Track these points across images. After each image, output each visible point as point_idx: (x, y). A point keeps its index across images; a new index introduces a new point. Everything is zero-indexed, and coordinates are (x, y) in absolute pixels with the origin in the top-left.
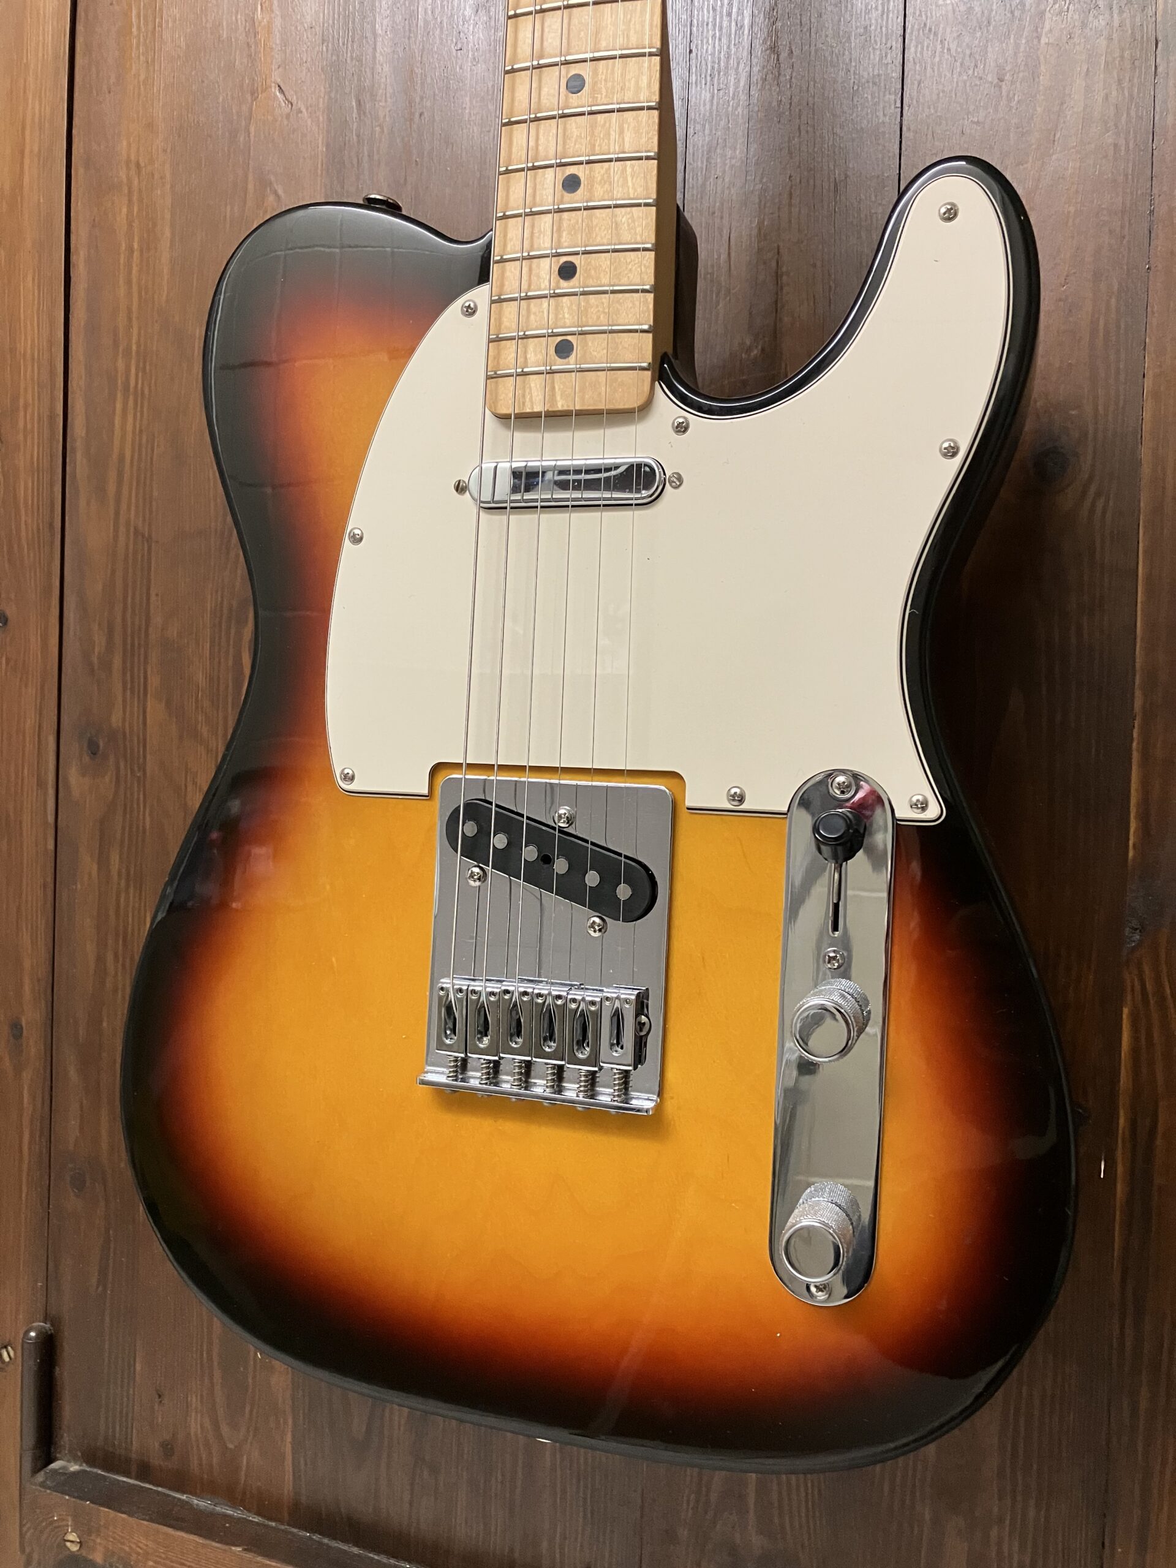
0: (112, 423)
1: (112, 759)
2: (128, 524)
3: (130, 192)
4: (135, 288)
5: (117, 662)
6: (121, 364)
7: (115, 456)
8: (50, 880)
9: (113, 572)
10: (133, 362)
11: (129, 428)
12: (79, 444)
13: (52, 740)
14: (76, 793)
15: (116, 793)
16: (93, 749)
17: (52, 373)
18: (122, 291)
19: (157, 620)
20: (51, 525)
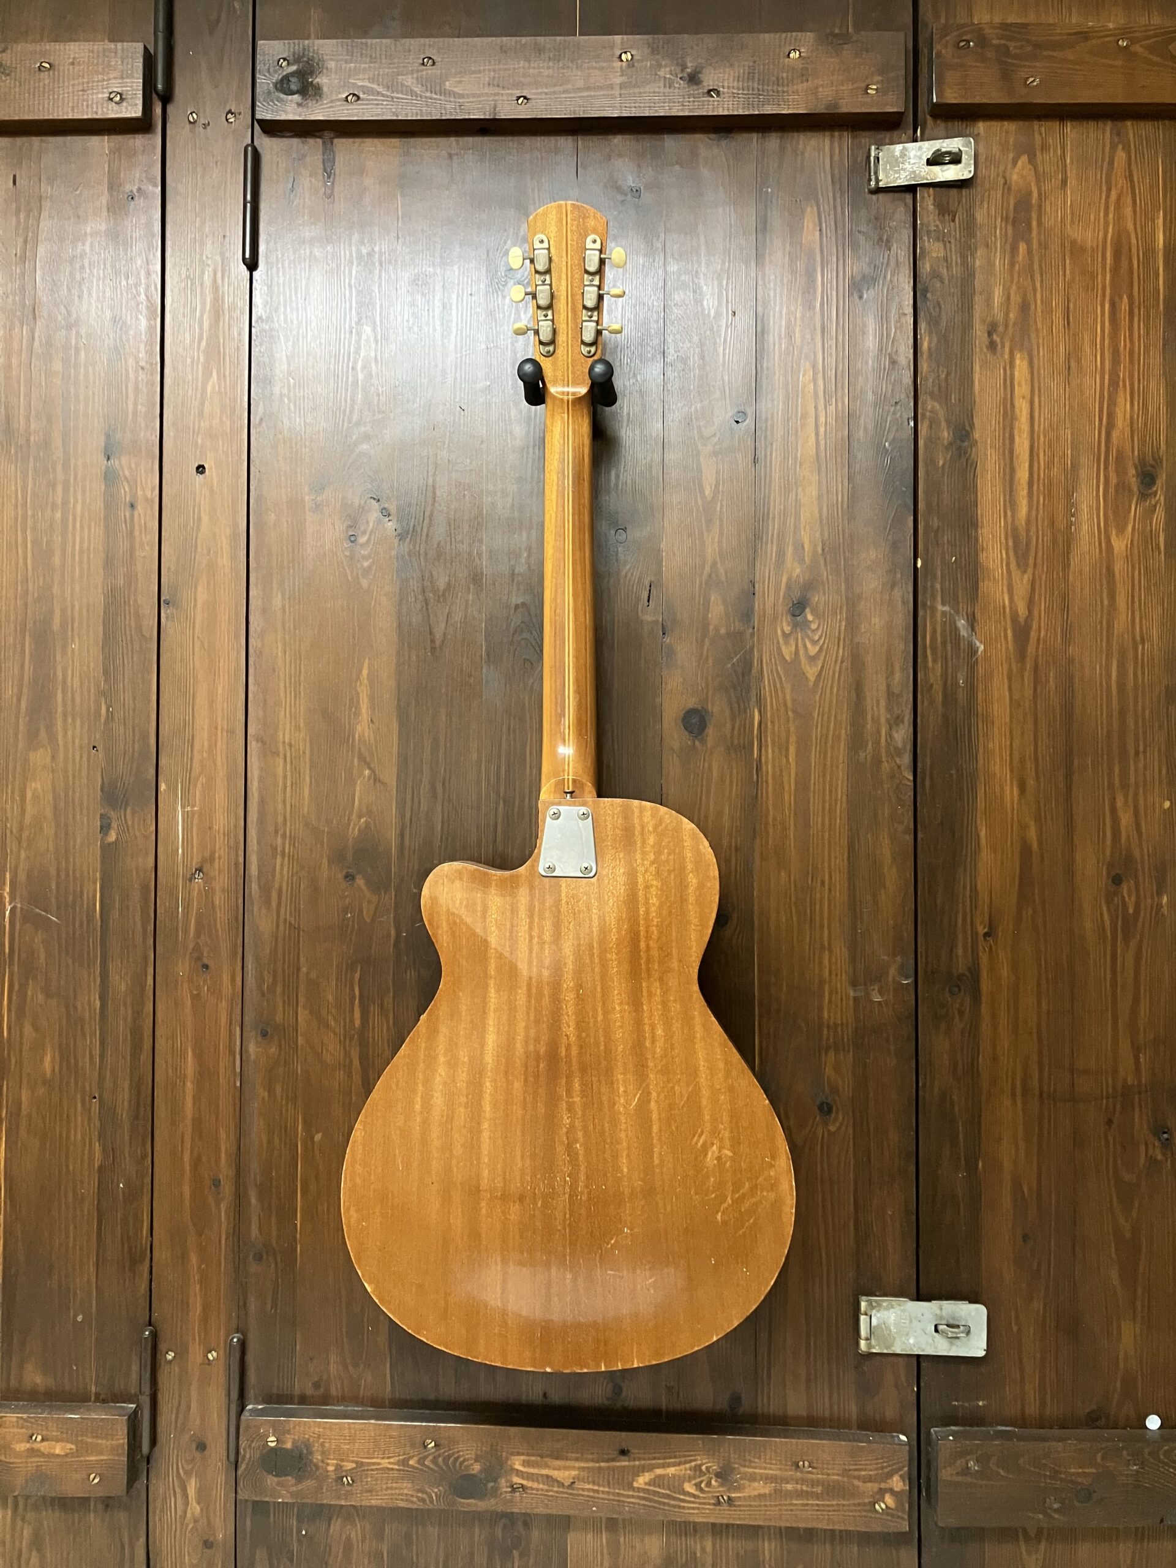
0: (274, 870)
1: (276, 1039)
2: (285, 920)
3: (285, 756)
4: (288, 806)
5: (279, 990)
6: (279, 840)
7: (277, 886)
8: (238, 1101)
9: (276, 945)
10: (287, 842)
11: (285, 872)
12: (254, 879)
13: (238, 1029)
14: (253, 1057)
15: (280, 1055)
16: (264, 1034)
17: (237, 843)
18: (280, 806)
19: (304, 969)
20: (237, 919)
